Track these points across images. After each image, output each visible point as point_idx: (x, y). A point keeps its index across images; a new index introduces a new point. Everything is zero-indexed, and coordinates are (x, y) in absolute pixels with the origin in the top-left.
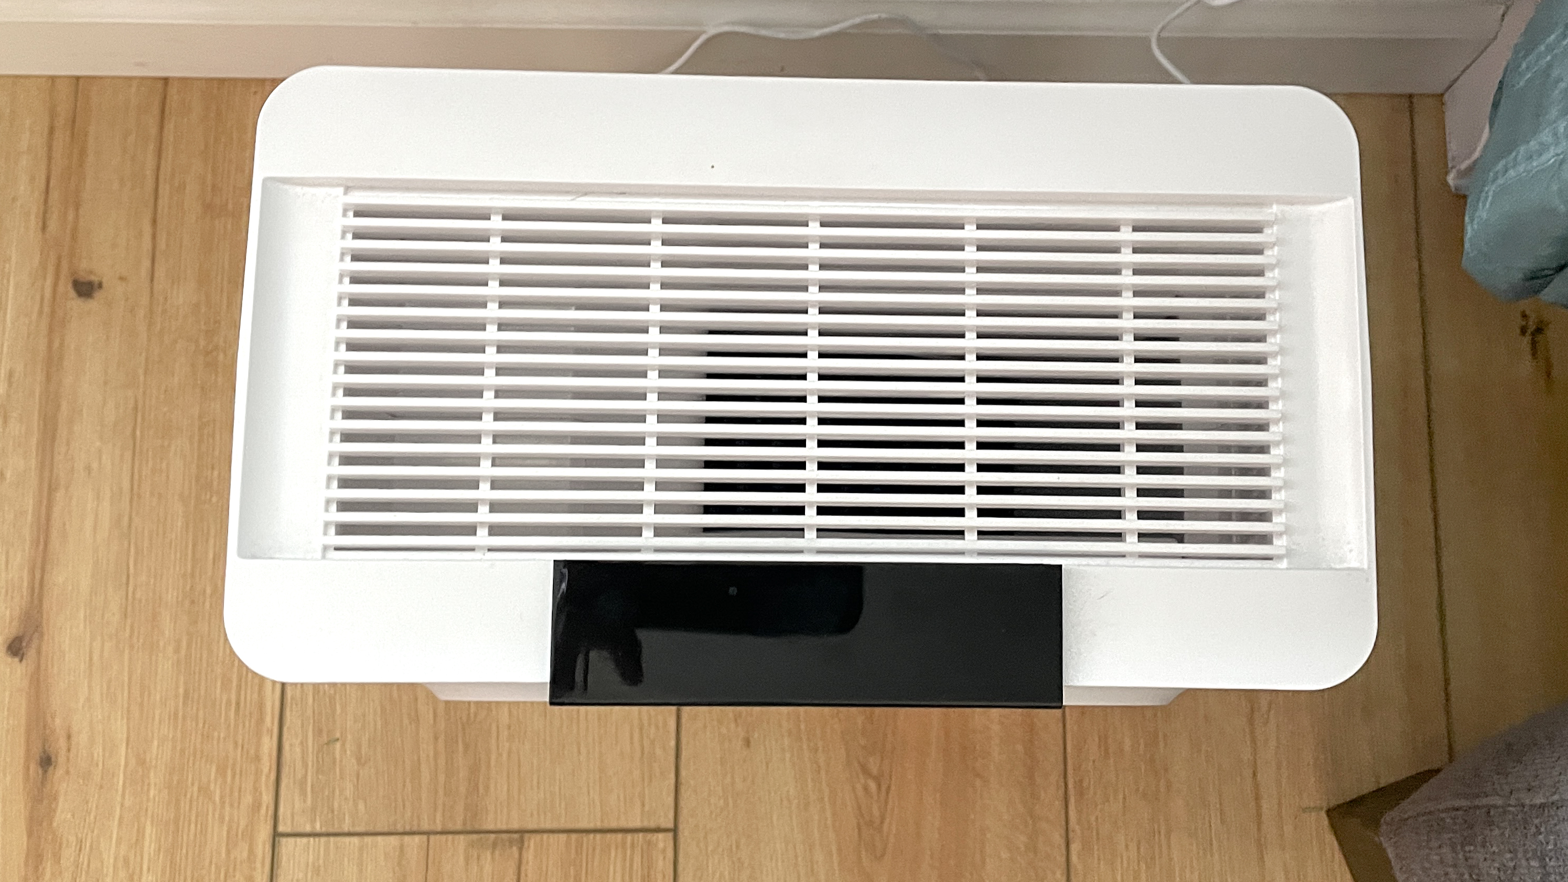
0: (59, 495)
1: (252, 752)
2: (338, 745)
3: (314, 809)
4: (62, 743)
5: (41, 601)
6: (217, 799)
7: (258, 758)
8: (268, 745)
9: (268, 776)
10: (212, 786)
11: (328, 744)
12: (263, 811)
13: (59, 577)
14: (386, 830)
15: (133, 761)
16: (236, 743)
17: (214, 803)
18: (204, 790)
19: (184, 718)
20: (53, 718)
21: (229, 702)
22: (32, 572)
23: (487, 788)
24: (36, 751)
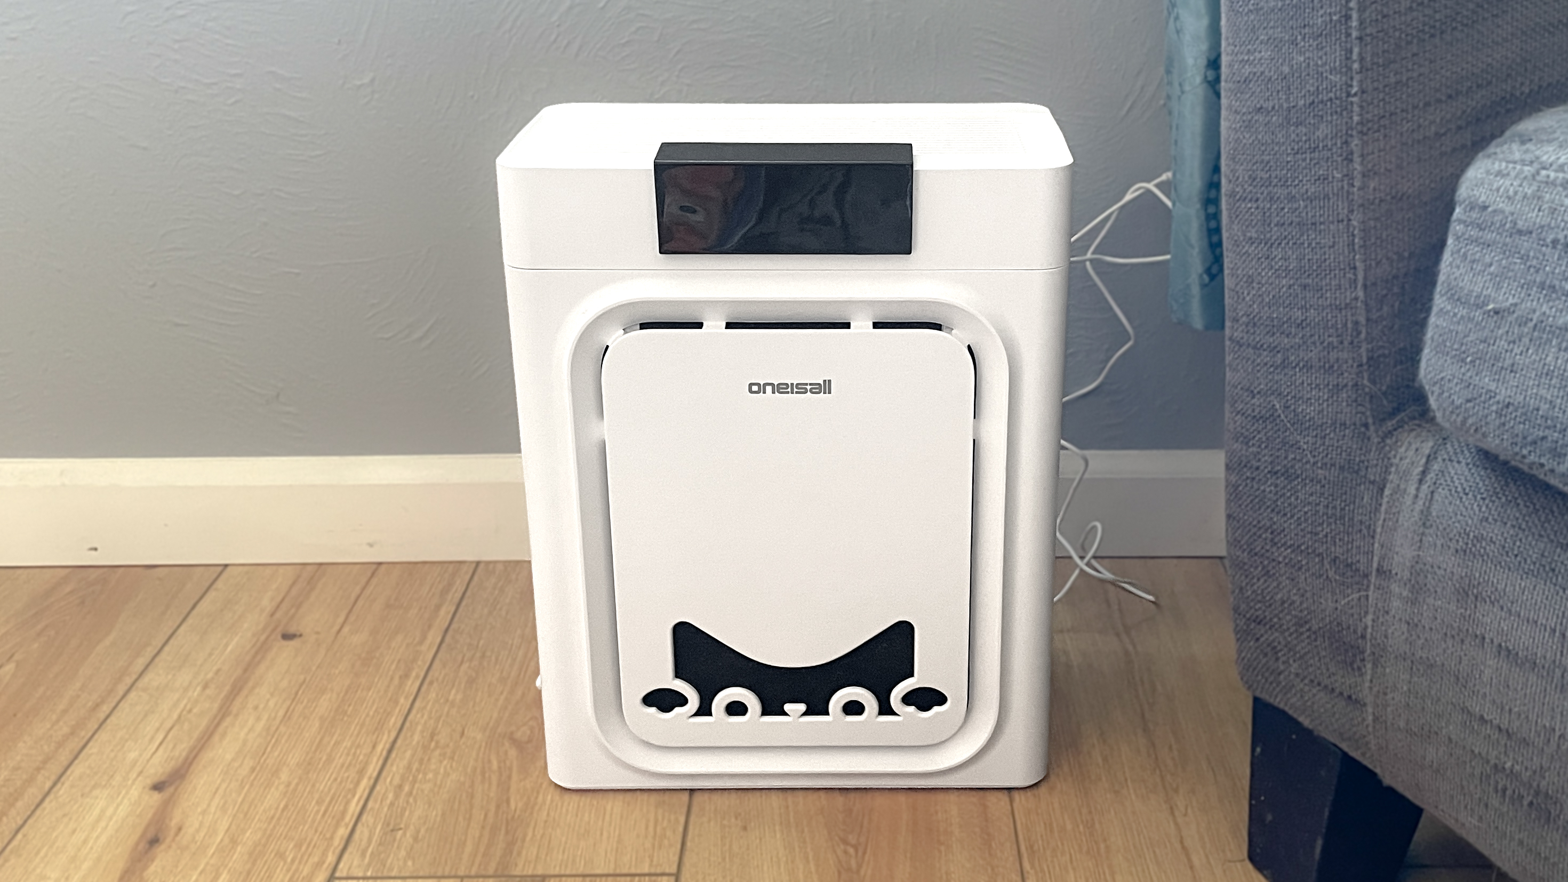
0: (228, 720)
1: (328, 836)
2: (400, 832)
3: (369, 865)
4: (172, 833)
5: (191, 764)
6: (289, 860)
7: (332, 838)
8: (343, 832)
9: (336, 848)
10: (287, 853)
11: (392, 831)
12: (325, 865)
13: (207, 755)
14: (427, 874)
15: (226, 841)
16: (316, 831)
17: (285, 862)
18: (281, 855)
19: (279, 819)
20: (171, 820)
21: (318, 812)
22: (191, 751)
23: (519, 854)
24: (150, 835)
